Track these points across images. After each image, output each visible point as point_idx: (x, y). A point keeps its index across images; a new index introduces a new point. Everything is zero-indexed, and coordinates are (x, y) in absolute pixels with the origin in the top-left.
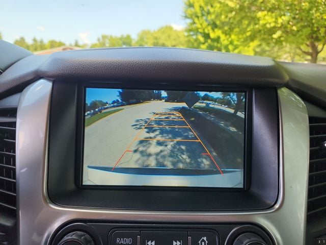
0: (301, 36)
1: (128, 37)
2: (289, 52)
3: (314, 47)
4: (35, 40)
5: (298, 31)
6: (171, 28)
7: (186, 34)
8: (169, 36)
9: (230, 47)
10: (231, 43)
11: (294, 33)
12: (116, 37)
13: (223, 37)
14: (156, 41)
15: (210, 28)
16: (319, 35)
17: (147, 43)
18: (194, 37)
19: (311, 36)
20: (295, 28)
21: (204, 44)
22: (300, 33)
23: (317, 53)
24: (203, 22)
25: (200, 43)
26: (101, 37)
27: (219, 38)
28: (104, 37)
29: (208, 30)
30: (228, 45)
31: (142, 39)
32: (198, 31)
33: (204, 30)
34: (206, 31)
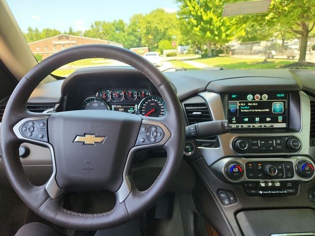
0: (292, 16)
1: (121, 22)
2: (280, 31)
3: (305, 26)
4: (30, 30)
5: (290, 12)
6: (162, 11)
7: (178, 17)
8: (161, 20)
9: (223, 28)
10: (223, 24)
11: (286, 13)
12: (109, 22)
13: (215, 19)
14: (149, 25)
15: (202, 10)
16: (310, 15)
17: (139, 27)
18: (187, 20)
19: (301, 16)
20: (286, 8)
21: (197, 26)
22: (292, 14)
23: (308, 32)
24: (195, 5)
25: (193, 26)
26: (94, 24)
27: (211, 19)
28: (97, 24)
29: (201, 13)
30: (220, 27)
31: (134, 24)
32: (191, 14)
33: (197, 12)
34: (199, 14)
